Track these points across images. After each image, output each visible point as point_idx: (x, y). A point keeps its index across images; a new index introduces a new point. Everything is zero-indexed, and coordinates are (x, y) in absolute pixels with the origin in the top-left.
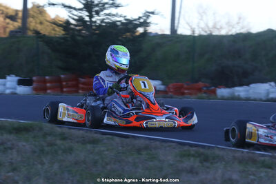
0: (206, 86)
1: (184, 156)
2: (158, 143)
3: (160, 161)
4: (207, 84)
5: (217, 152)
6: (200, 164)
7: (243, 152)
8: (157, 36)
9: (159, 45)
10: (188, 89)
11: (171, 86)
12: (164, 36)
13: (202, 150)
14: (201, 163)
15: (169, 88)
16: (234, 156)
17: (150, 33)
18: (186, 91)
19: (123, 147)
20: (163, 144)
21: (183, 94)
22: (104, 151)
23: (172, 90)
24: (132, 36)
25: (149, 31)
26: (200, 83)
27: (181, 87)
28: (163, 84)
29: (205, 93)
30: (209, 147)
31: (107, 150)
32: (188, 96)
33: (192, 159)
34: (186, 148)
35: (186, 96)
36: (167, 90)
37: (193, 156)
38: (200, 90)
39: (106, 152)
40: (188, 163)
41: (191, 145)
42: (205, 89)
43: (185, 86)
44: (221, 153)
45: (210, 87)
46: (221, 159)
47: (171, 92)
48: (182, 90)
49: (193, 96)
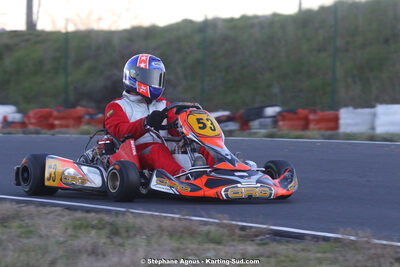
0: (88, 113)
1: (80, 227)
2: (32, 208)
3: (41, 236)
4: (91, 110)
5: (130, 219)
6: (108, 241)
7: (173, 219)
8: (4, 33)
9: (8, 48)
10: (57, 118)
11: (31, 114)
12: (15, 33)
13: (107, 218)
14: (109, 237)
15: (29, 117)
16: (160, 227)
18: (57, 122)
20: (40, 208)
21: (52, 127)
23: (33, 121)
26: (79, 108)
27: (48, 116)
28: (18, 112)
29: (88, 123)
30: (117, 213)
32: (64, 130)
33: (93, 232)
34: (79, 214)
35: (57, 130)
36: (26, 120)
37: (93, 227)
38: (79, 120)
40: (88, 239)
41: (88, 211)
42: (87, 117)
43: (55, 113)
44: (139, 221)
45: (97, 114)
46: (139, 231)
47: (31, 124)
48: (51, 121)
49: (72, 130)
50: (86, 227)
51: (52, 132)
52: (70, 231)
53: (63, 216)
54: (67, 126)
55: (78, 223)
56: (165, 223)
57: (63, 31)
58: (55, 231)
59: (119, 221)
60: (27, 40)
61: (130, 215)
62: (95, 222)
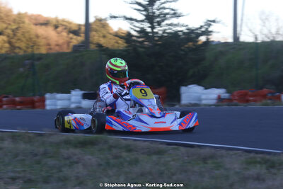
0: (271, 93)
2: (223, 151)
3: (226, 169)
4: (272, 91)
6: (266, 171)
8: (219, 44)
9: (222, 53)
10: (251, 96)
11: (235, 93)
12: (226, 44)
13: (267, 157)
14: (267, 169)
15: (234, 96)
17: (213, 41)
18: (251, 98)
19: (188, 157)
20: (229, 152)
21: (248, 101)
22: (169, 161)
23: (237, 98)
24: (194, 45)
25: (211, 40)
26: (265, 90)
27: (246, 95)
28: (227, 92)
29: (270, 99)
30: (275, 154)
31: (173, 160)
32: (253, 103)
33: (258, 166)
34: (252, 155)
35: (250, 103)
36: (232, 98)
37: (260, 163)
38: (264, 96)
39: (172, 163)
40: (254, 171)
41: (257, 152)
42: (270, 95)
43: (250, 93)
45: (275, 93)
48: (247, 98)
49: (258, 103)
50: (255, 163)
52: (244, 166)
53: (242, 156)
54: (256, 101)
55: (250, 160)
58: (235, 166)
60: (234, 48)
62: (259, 160)
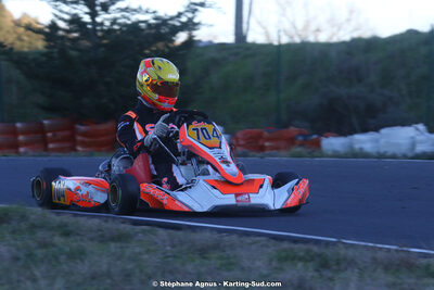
0: (301, 134)
1: (286, 259)
2: (234, 237)
3: (243, 269)
4: (305, 131)
5: (342, 251)
6: (316, 274)
7: (389, 250)
8: (211, 46)
9: (215, 62)
10: (268, 140)
11: (240, 134)
12: (223, 46)
13: (315, 249)
15: (237, 139)
17: (199, 41)
18: (267, 144)
19: (173, 246)
20: (244, 238)
21: (262, 149)
22: (140, 253)
23: (242, 142)
24: (168, 47)
25: (196, 39)
26: (292, 128)
27: (259, 136)
28: (226, 132)
29: (302, 145)
30: (327, 243)
31: (148, 251)
32: (274, 152)
33: (300, 265)
34: (285, 245)
35: (267, 152)
36: (234, 142)
37: (301, 259)
38: (291, 141)
39: (146, 256)
40: (293, 272)
41: (295, 241)
42: (300, 138)
43: (266, 134)
44: (351, 253)
45: (311, 135)
46: (351, 263)
47: (239, 145)
48: (260, 143)
49: (283, 153)
50: (293, 259)
51: (261, 154)
52: (274, 264)
53: (268, 247)
54: (278, 148)
55: (284, 254)
56: (380, 255)
57: (276, 43)
58: (258, 263)
59: (329, 252)
60: (236, 54)
61: (341, 246)
62: (302, 254)
